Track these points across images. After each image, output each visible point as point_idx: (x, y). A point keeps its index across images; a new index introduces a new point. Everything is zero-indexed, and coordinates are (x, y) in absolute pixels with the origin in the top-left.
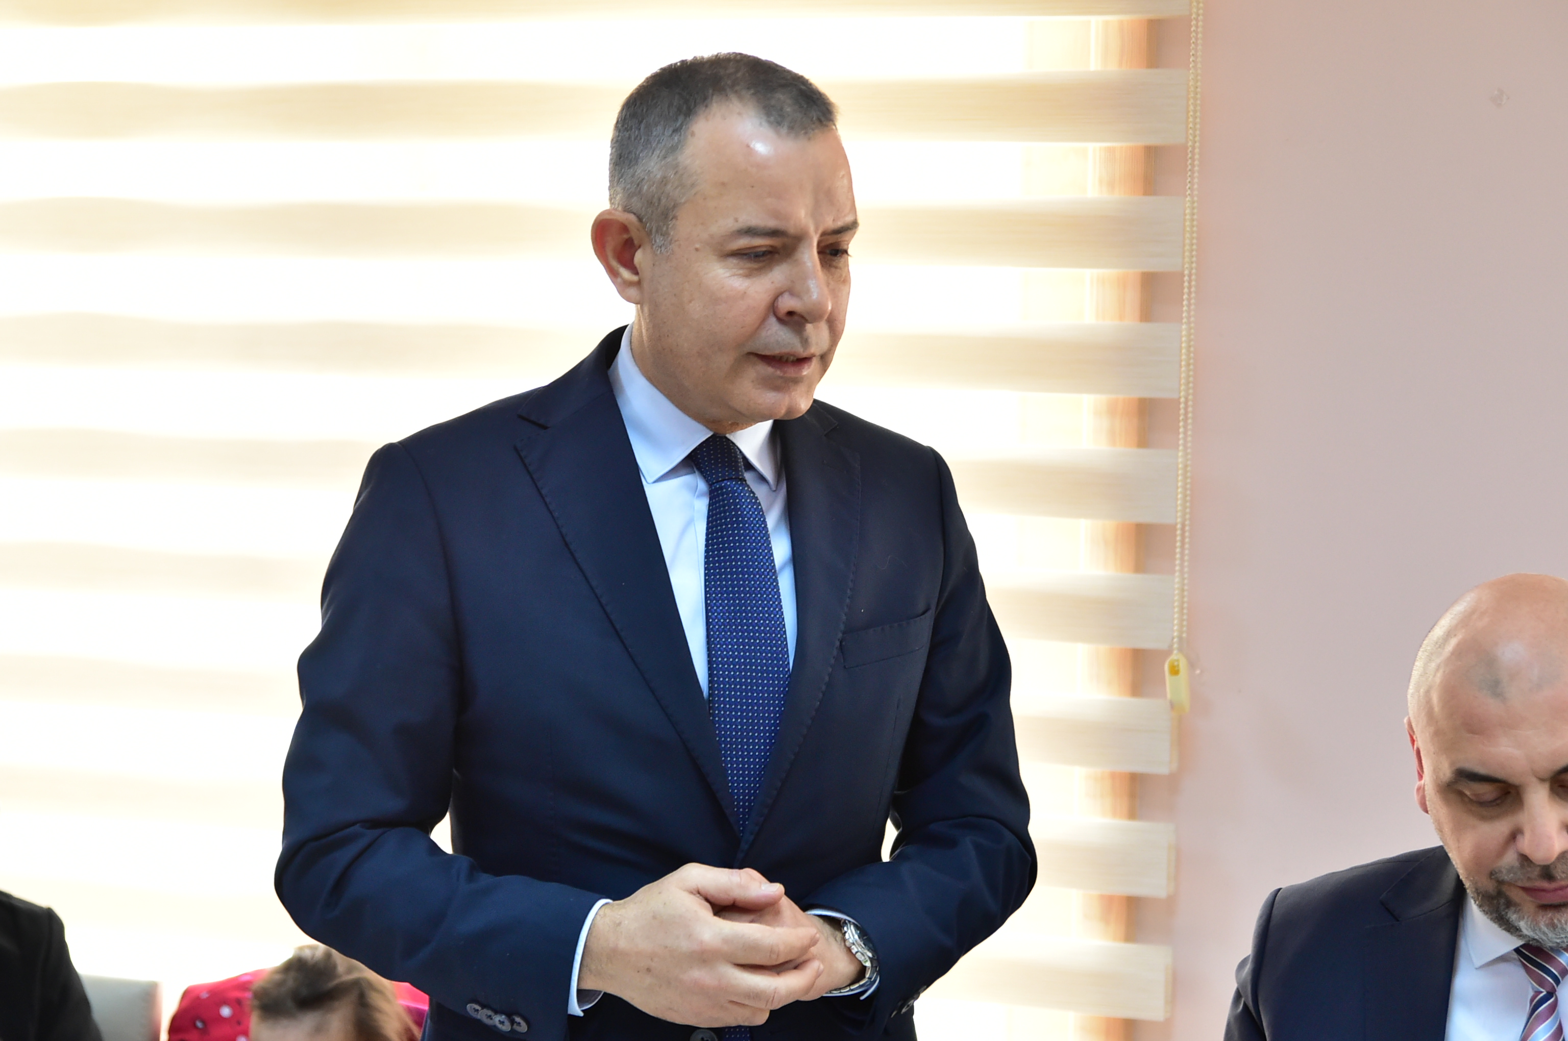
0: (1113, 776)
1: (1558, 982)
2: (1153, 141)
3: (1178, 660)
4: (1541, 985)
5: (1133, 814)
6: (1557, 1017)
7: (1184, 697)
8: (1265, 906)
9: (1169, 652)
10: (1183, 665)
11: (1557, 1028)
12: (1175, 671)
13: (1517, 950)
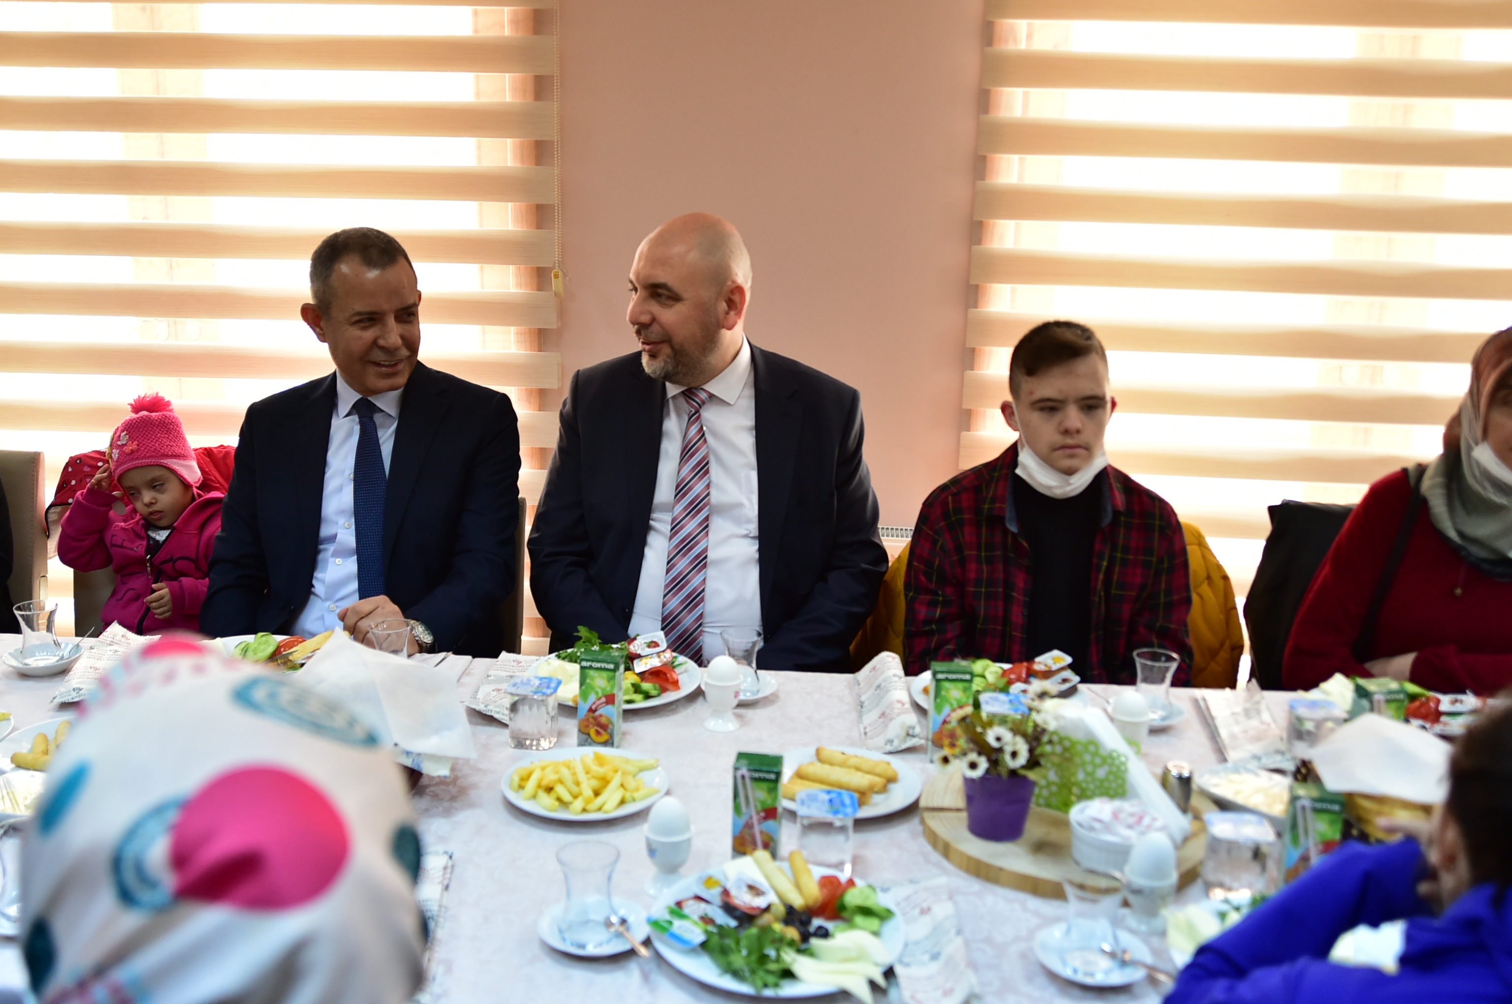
0: (530, 331)
1: (700, 407)
2: (537, 7)
3: (558, 272)
4: (692, 407)
5: (540, 351)
6: (700, 422)
7: (561, 290)
8: (574, 377)
9: (554, 268)
10: (560, 274)
11: (700, 428)
12: (556, 276)
13: (683, 392)
